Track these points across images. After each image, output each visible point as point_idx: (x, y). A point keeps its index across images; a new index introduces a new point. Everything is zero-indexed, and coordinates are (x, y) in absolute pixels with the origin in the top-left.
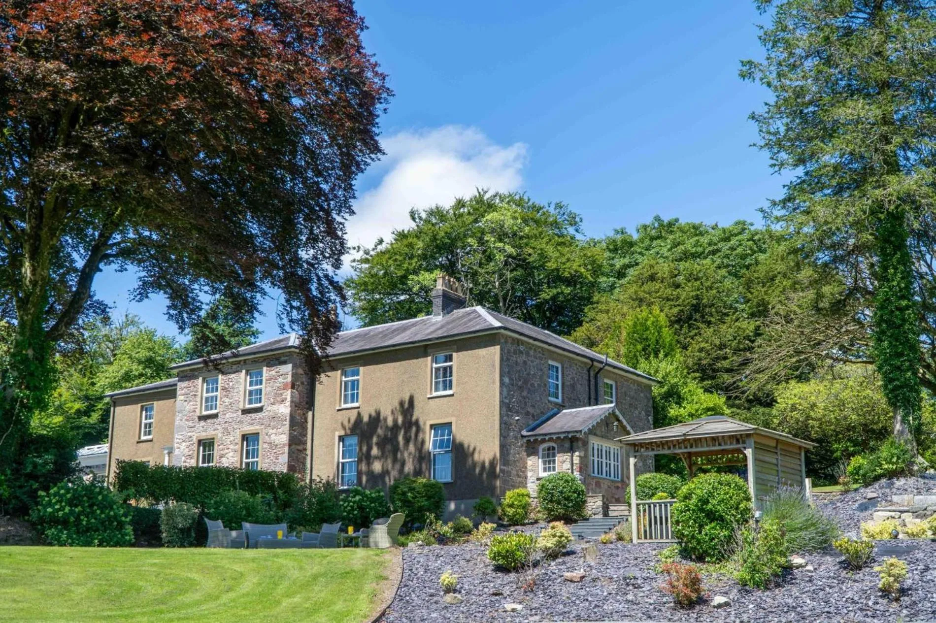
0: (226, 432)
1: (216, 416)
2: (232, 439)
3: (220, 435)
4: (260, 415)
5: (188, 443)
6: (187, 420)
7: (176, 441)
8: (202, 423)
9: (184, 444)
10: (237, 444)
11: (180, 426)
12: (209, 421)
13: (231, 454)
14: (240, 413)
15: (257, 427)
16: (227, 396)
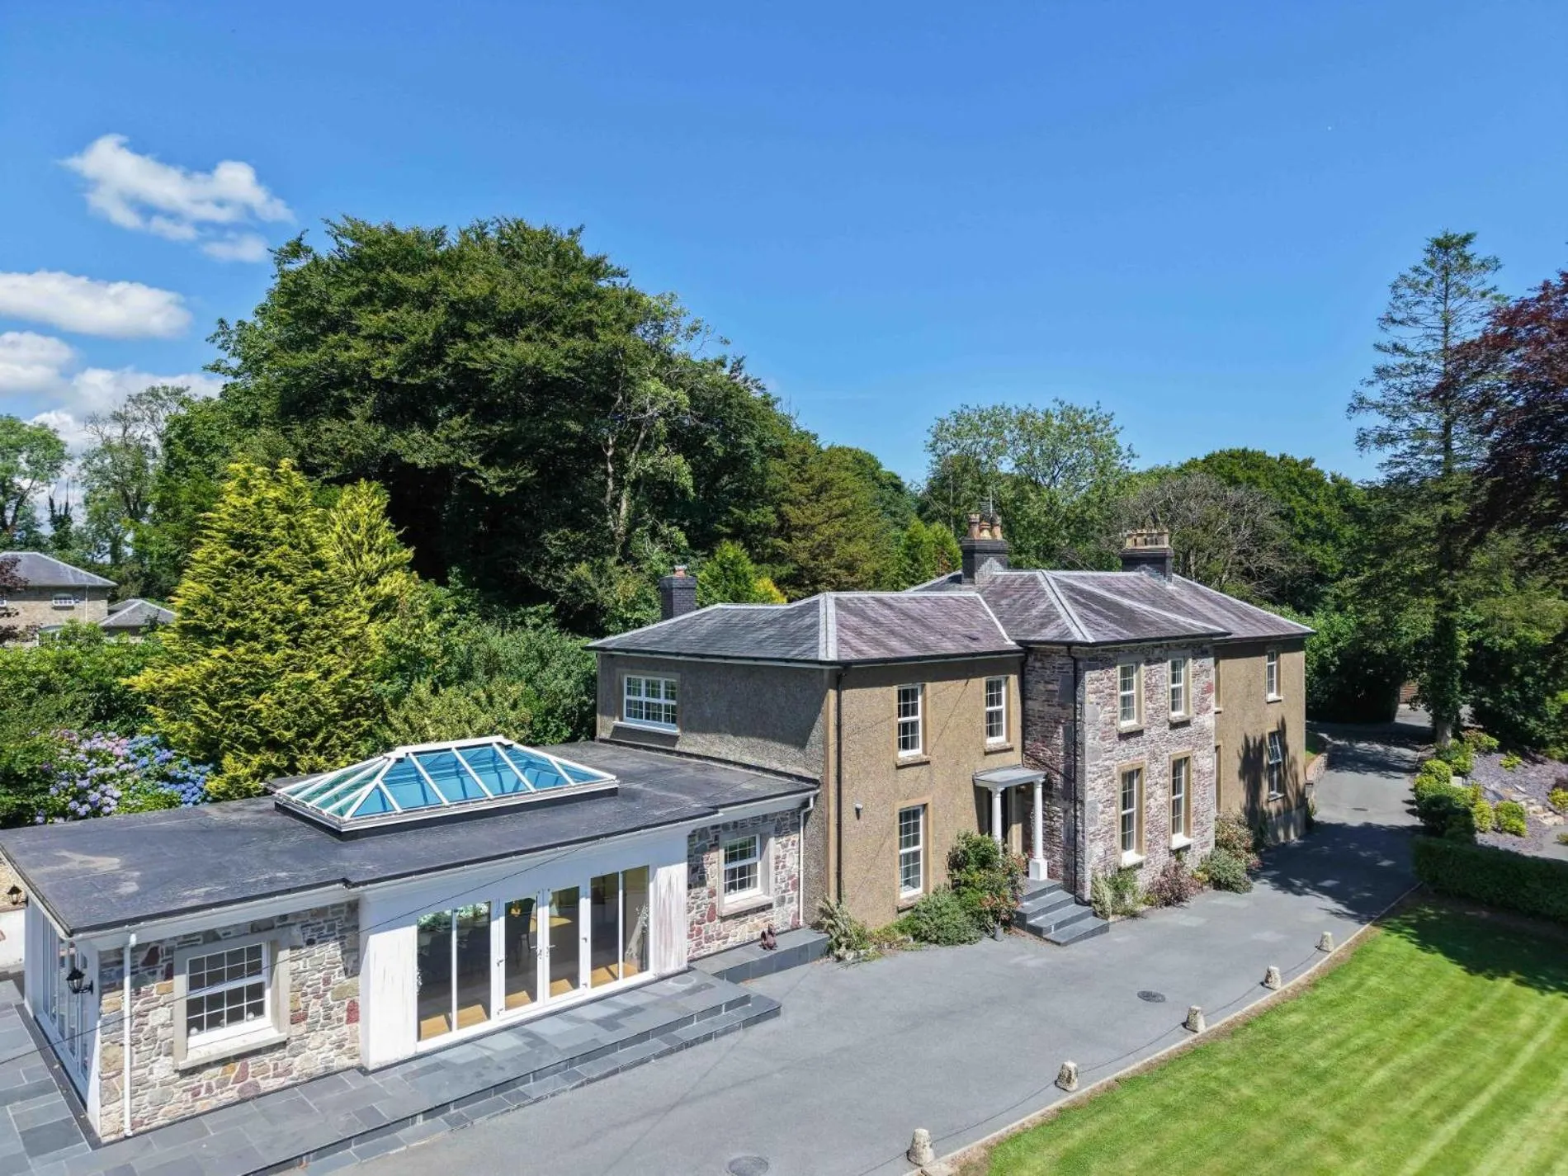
0: (1154, 757)
1: (1140, 733)
2: (1161, 767)
3: (1147, 762)
4: (1187, 730)
5: (1106, 780)
6: (1103, 739)
7: (1088, 776)
8: (1124, 744)
9: (1100, 781)
10: (1166, 775)
11: (1094, 750)
12: (1133, 740)
13: (1160, 792)
14: (1167, 726)
15: (1188, 749)
16: (1150, 699)
